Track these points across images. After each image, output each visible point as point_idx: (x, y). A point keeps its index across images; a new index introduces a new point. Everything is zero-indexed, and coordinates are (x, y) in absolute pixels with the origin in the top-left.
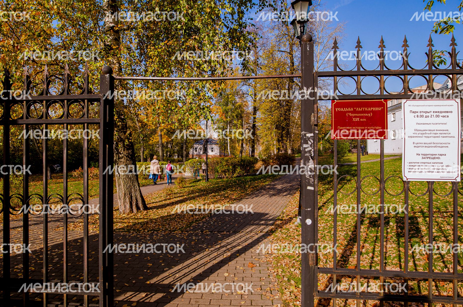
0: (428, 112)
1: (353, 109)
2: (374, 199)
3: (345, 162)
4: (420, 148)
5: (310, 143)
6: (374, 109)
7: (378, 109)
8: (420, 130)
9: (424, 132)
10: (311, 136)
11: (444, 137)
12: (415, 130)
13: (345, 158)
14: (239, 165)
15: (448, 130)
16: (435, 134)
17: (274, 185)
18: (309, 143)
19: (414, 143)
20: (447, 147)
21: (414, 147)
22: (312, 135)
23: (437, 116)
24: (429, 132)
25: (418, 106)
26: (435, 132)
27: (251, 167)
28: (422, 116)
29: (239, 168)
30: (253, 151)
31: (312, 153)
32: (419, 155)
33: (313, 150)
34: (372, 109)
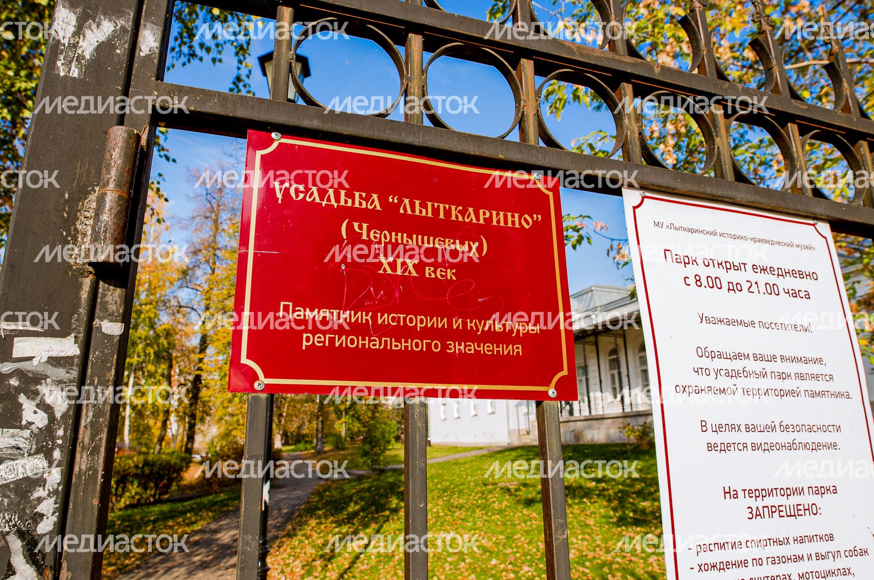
0: (737, 268)
1: (384, 201)
2: (451, 564)
3: (388, 463)
4: (733, 454)
5: (40, 420)
6: (498, 218)
7: (514, 220)
8: (720, 356)
9: (738, 365)
10: (55, 361)
11: (814, 394)
12: (703, 352)
13: (388, 453)
14: (136, 476)
15: (819, 361)
16: (783, 376)
17: (216, 531)
18: (31, 414)
19: (703, 425)
20: (834, 445)
21: (711, 447)
22: (69, 347)
23: (772, 290)
24: (758, 366)
25: (691, 231)
26: (779, 367)
27: (171, 480)
28: (714, 283)
29: (136, 484)
30: (191, 438)
31: (48, 507)
32: (736, 496)
33: (55, 476)
34: (484, 214)
